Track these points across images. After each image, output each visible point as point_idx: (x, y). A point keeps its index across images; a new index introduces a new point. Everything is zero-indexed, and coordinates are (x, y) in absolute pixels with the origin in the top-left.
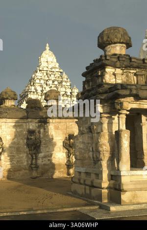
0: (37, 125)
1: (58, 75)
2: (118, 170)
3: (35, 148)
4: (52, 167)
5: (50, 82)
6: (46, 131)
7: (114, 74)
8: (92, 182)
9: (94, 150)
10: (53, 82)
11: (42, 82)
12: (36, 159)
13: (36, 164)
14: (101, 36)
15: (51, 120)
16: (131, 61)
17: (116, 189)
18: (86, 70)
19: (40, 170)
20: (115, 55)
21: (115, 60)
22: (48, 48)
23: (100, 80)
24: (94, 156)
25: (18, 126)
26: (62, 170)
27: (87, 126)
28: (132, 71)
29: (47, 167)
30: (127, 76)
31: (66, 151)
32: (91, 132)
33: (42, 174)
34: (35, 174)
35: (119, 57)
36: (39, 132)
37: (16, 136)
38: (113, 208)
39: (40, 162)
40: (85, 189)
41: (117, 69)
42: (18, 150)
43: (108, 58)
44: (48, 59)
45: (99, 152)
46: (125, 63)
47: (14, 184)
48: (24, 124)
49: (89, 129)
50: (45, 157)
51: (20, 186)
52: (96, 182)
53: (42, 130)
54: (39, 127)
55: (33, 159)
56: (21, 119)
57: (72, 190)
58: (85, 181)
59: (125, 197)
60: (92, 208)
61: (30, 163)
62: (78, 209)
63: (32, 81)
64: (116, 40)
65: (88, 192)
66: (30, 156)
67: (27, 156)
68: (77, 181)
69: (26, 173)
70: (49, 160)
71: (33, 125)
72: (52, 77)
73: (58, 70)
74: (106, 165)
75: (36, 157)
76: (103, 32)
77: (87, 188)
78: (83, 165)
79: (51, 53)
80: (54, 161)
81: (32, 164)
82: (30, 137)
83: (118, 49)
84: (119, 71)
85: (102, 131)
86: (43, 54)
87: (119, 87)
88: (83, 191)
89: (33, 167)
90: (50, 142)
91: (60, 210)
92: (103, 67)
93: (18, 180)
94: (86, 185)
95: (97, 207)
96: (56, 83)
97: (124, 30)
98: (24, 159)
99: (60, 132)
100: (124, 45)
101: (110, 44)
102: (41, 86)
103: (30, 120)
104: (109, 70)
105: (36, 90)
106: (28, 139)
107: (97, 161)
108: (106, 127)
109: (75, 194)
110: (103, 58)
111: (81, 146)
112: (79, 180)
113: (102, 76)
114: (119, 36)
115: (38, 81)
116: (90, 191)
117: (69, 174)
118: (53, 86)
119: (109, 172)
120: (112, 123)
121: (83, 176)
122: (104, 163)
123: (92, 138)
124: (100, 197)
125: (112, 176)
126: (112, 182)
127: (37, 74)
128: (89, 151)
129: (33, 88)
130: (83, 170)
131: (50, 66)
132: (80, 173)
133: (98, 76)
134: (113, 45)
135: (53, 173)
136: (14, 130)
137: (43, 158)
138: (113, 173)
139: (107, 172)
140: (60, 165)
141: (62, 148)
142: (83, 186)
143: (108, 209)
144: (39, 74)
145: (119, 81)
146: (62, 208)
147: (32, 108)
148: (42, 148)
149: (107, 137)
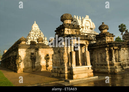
0: (34, 51)
1: (39, 32)
2: (71, 66)
3: (34, 60)
4: (41, 67)
5: (36, 35)
6: (38, 53)
7: (68, 31)
8: (61, 72)
9: (61, 59)
10: (37, 35)
11: (33, 35)
12: (34, 64)
13: (34, 66)
14: (62, 16)
15: (40, 49)
16: (74, 26)
17: (71, 74)
18: (56, 30)
19: (36, 68)
20: (68, 24)
21: (68, 25)
22: (35, 23)
23: (63, 33)
24: (61, 62)
25: (27, 51)
26: (44, 68)
27: (58, 50)
28: (74, 30)
29: (38, 67)
30: (73, 32)
31: (46, 60)
32: (59, 53)
33: (37, 69)
34: (34, 70)
35: (69, 25)
36: (35, 54)
37: (26, 55)
38: (70, 81)
39: (36, 65)
40: (58, 74)
41: (69, 29)
42: (27, 61)
43: (66, 25)
44: (35, 27)
45: (63, 60)
46: (72, 27)
47: (26, 74)
48: (29, 51)
49: (59, 51)
50: (38, 63)
51: (29, 75)
52: (62, 72)
53: (36, 53)
54: (35, 52)
55: (33, 64)
56: (28, 48)
57: (52, 75)
58: (57, 71)
59: (74, 77)
60: (62, 81)
61: (32, 65)
62: (57, 82)
63: (29, 35)
64: (68, 18)
65: (59, 75)
66: (32, 63)
67: (31, 63)
68: (54, 72)
69: (31, 69)
70: (39, 64)
71: (33, 51)
72: (37, 34)
73: (39, 31)
74: (66, 65)
75: (34, 63)
76: (63, 15)
77: (59, 74)
78: (56, 65)
79: (36, 25)
80: (41, 65)
81: (33, 66)
82: (32, 56)
83: (69, 22)
84: (70, 30)
85: (64, 52)
86: (34, 25)
87: (71, 35)
88: (57, 75)
89: (33, 67)
90: (40, 57)
91: (50, 83)
92: (64, 28)
93: (28, 72)
94: (58, 73)
95: (64, 81)
96: (38, 35)
97: (71, 15)
98: (30, 64)
99: (43, 54)
100: (71, 20)
101: (65, 20)
102: (33, 37)
103: (32, 49)
104: (66, 29)
105: (31, 38)
106: (31, 56)
107: (62, 64)
108: (66, 51)
109: (53, 76)
110: (64, 25)
111: (55, 58)
112: (55, 71)
113: (64, 31)
114: (69, 17)
115: (31, 35)
116: (60, 75)
117: (47, 69)
118: (37, 37)
119: (68, 67)
120: (68, 49)
121: (56, 70)
122: (66, 64)
123: (60, 55)
124: (64, 77)
125: (68, 69)
126: (69, 71)
127: (31, 32)
128: (59, 60)
129: (30, 37)
130: (56, 67)
131: (36, 29)
132: (55, 68)
133: (62, 32)
134: (67, 20)
135: (41, 69)
136: (25, 53)
137: (37, 63)
138: (69, 68)
139: (67, 68)
140: (43, 66)
141: (44, 59)
142: (57, 74)
143: (68, 82)
144: (32, 32)
145: (70, 33)
146: (50, 82)
147: (32, 44)
148: (37, 60)
149: (66, 54)
